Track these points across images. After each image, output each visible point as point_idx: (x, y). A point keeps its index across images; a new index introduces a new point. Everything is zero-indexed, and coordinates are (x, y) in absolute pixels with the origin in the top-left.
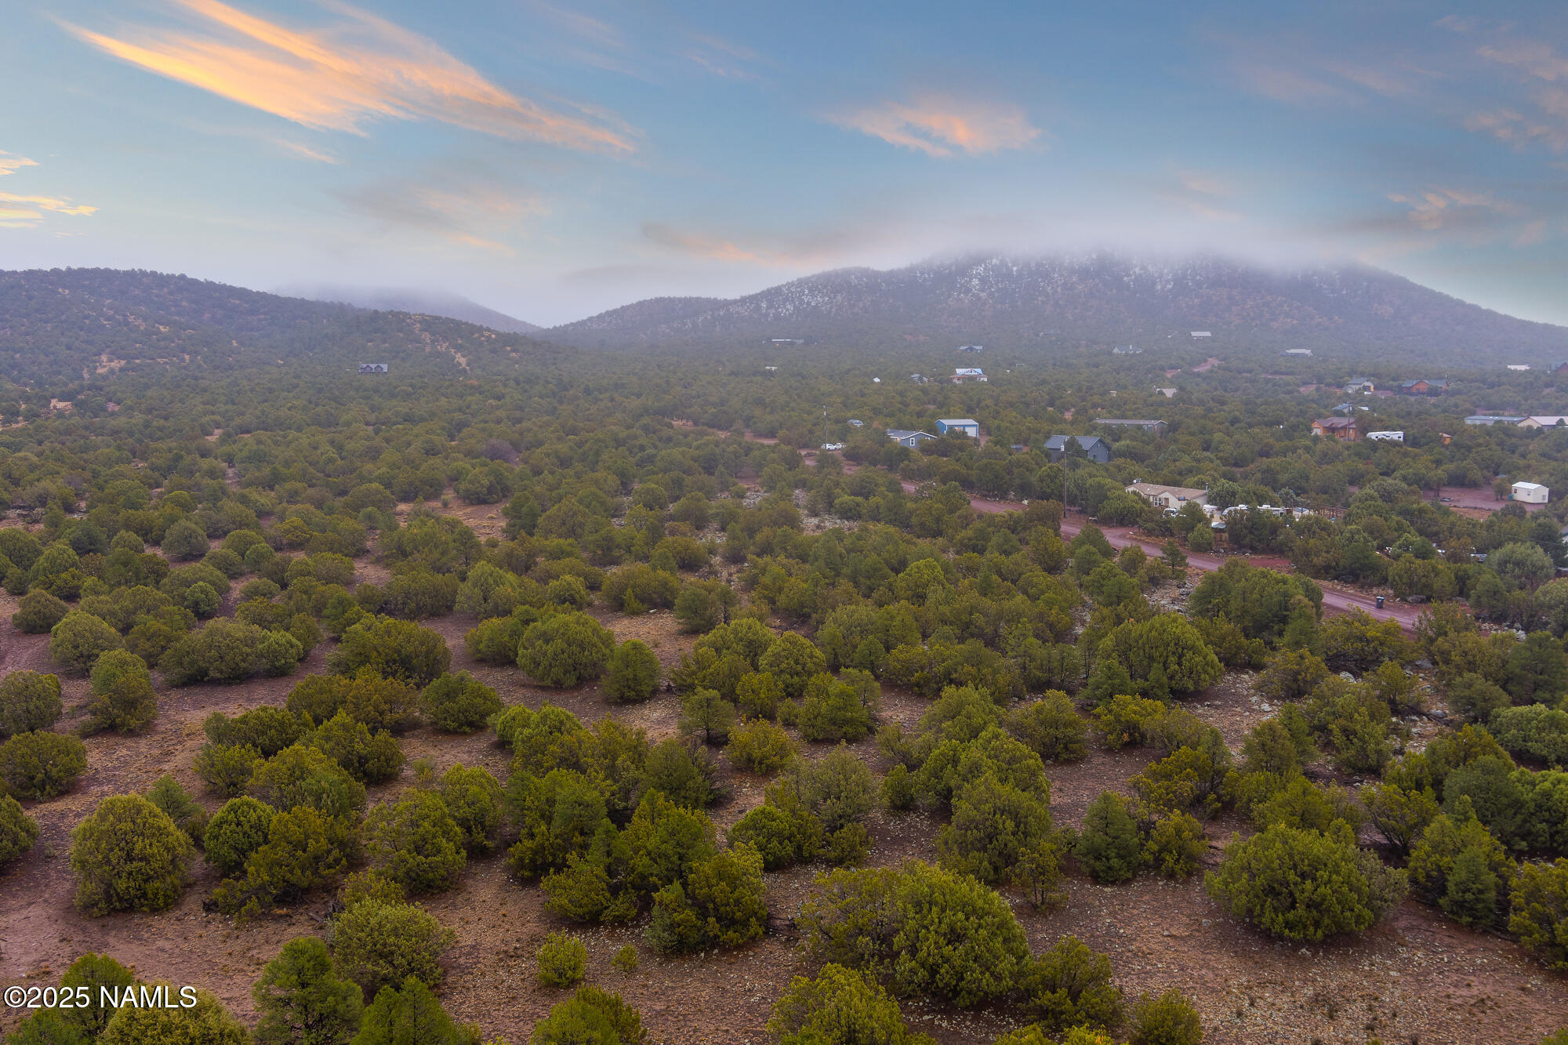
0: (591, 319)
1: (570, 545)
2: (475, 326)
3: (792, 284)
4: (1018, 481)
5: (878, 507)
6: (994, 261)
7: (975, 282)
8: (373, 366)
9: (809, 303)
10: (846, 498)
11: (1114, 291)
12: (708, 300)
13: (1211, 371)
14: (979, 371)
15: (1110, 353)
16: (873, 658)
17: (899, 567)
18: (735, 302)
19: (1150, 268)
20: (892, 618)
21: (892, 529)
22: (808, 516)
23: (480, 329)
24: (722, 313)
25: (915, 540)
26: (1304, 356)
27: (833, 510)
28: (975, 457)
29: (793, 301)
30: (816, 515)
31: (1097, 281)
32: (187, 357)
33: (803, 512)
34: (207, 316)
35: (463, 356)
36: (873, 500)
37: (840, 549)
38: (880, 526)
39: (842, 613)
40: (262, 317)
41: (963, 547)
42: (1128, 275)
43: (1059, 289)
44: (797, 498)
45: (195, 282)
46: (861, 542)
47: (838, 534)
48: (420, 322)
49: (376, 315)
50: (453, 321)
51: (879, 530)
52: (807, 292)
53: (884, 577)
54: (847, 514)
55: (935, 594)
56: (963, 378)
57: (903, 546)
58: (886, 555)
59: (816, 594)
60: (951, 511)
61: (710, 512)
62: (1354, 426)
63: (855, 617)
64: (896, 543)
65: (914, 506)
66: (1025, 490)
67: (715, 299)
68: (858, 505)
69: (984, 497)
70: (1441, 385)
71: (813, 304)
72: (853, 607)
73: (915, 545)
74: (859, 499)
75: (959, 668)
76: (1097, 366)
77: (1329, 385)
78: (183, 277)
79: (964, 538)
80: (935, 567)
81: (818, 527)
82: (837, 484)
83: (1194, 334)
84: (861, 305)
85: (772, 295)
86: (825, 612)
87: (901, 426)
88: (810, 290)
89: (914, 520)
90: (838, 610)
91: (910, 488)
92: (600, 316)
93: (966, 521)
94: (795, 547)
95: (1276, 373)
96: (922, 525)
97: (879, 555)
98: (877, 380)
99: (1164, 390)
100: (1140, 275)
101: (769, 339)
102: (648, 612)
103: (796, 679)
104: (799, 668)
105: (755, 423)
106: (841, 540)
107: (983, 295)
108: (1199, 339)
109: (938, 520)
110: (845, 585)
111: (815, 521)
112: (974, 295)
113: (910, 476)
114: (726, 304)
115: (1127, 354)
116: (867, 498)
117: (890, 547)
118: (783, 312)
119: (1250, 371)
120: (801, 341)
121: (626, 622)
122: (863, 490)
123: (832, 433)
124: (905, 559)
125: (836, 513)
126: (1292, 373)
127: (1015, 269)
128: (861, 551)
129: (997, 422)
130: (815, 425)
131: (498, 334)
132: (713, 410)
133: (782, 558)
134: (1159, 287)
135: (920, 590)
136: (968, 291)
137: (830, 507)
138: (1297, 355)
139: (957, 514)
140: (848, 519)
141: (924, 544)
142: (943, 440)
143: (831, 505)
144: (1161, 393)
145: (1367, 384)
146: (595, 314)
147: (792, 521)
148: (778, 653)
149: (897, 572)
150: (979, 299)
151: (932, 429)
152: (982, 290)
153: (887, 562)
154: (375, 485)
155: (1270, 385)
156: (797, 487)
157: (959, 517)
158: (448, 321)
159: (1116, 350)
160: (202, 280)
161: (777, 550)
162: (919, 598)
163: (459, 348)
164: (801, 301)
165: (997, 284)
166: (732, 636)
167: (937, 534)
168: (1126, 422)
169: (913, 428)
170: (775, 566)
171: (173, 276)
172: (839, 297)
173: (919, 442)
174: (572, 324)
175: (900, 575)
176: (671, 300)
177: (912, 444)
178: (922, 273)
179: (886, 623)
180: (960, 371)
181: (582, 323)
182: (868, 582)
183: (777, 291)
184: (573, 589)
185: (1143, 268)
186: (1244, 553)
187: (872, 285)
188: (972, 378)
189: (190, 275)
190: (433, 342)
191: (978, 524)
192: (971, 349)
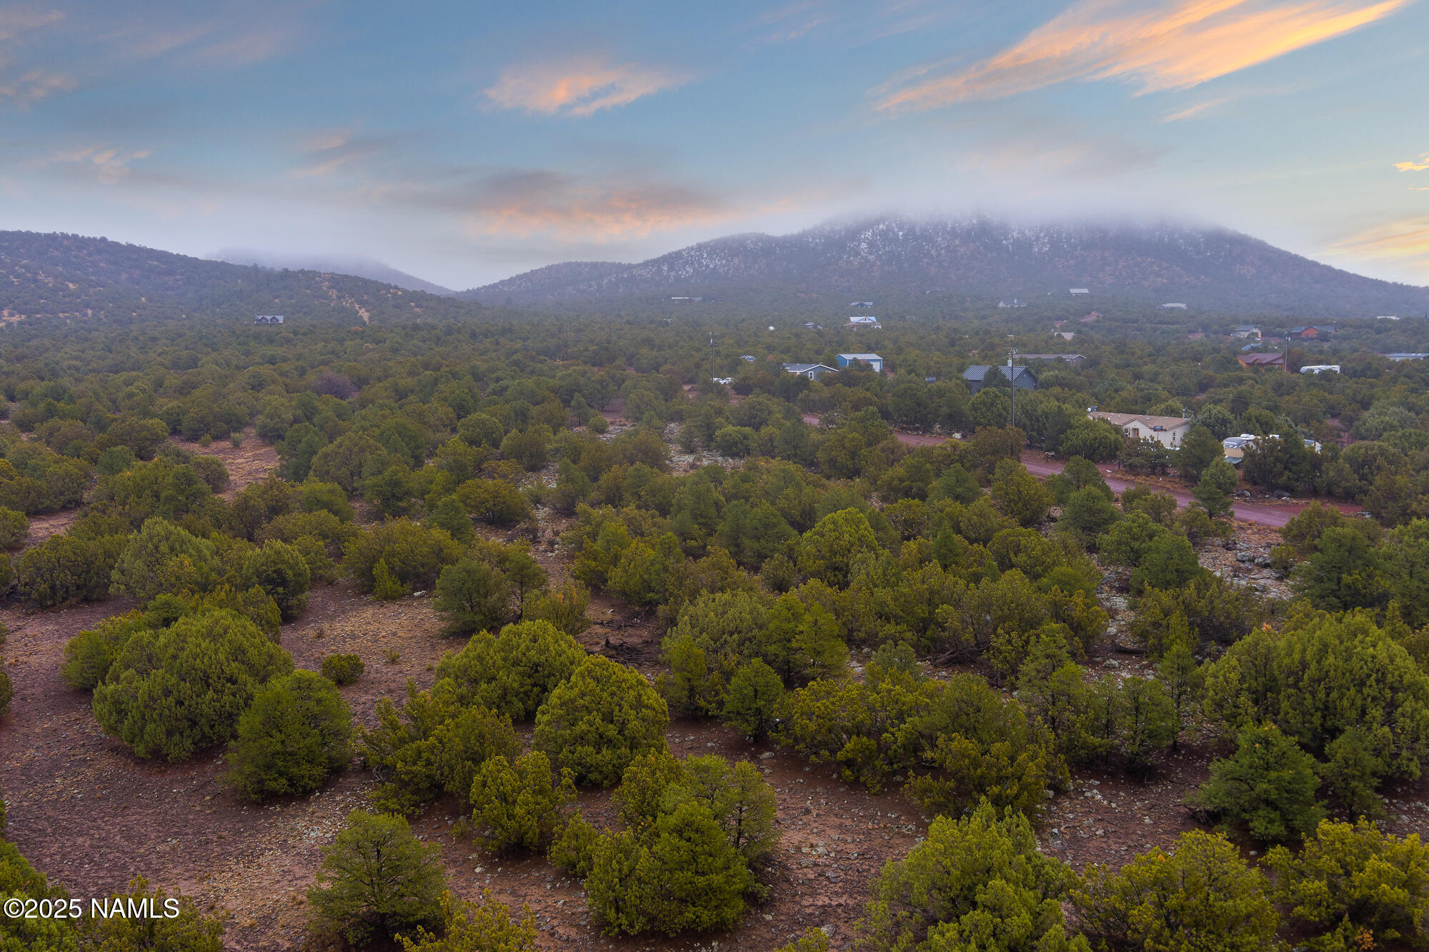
0: (502, 282)
1: (330, 491)
2: (382, 284)
3: (692, 248)
4: (945, 410)
5: (771, 440)
6: (881, 226)
7: (864, 245)
8: (269, 318)
9: (707, 266)
10: (730, 429)
11: (994, 254)
12: (613, 264)
13: (1098, 321)
14: (873, 319)
15: (996, 307)
16: (761, 703)
17: (803, 522)
18: (639, 265)
19: (1027, 232)
20: (797, 617)
21: (791, 466)
22: (681, 453)
23: (388, 287)
24: (625, 276)
25: (824, 481)
26: (1180, 309)
27: (713, 444)
28: (886, 388)
29: (692, 263)
30: (692, 452)
31: (978, 244)
32: (90, 312)
33: (674, 449)
34: (124, 276)
35: (367, 311)
36: (765, 430)
37: (717, 495)
38: (775, 463)
39: (706, 607)
40: (179, 277)
41: (893, 492)
42: (1006, 239)
43: (943, 252)
44: (671, 432)
45: (116, 245)
46: (747, 485)
47: (715, 475)
48: (329, 281)
49: (286, 274)
50: (362, 280)
51: (774, 467)
52: (705, 255)
53: (781, 537)
54: (732, 449)
55: (865, 567)
56: (858, 325)
57: (808, 490)
58: (782, 503)
59: (666, 569)
60: (870, 444)
61: (548, 447)
62: (1281, 361)
63: (729, 615)
64: (798, 485)
65: (820, 437)
66: (954, 421)
67: (620, 263)
68: (745, 437)
69: (904, 430)
70: (1331, 330)
71: (711, 266)
72: (727, 596)
73: (824, 487)
74: (748, 430)
75: (941, 739)
76: (984, 317)
77: (1215, 332)
78: (103, 240)
79: (893, 479)
80: (860, 521)
81: (693, 466)
82: (719, 412)
83: (1072, 291)
84: (757, 267)
85: (673, 259)
86: (678, 603)
87: (798, 360)
88: (709, 254)
89: (821, 456)
90: (700, 601)
91: (812, 421)
92: (511, 280)
93: (893, 456)
94: (653, 492)
95: (1160, 322)
96: (832, 462)
97: (773, 503)
98: (771, 328)
99: (1063, 334)
100: (1018, 239)
101: (669, 297)
102: (411, 595)
103: (607, 753)
104: (612, 731)
105: (639, 359)
106: (718, 482)
107: (871, 257)
108: (1077, 295)
109: (853, 455)
110: (719, 553)
111: (690, 458)
112: (862, 257)
113: (811, 408)
114: (630, 267)
115: (1012, 308)
116: (757, 429)
117: (789, 491)
118: (683, 274)
119: (1136, 321)
120: (700, 299)
121: (369, 613)
122: (754, 420)
123: (721, 368)
124: (812, 508)
125: (718, 447)
126: (1177, 323)
127: (901, 233)
128: (747, 499)
129: (901, 357)
130: (703, 360)
131: (404, 291)
132: (595, 347)
133: (631, 510)
134: (1036, 250)
135: (839, 558)
136: (857, 254)
137: (709, 442)
138: (1172, 308)
139: (880, 445)
140: (733, 456)
141: (837, 487)
142: (846, 372)
143: (710, 438)
144: (1059, 336)
145: (1255, 331)
146: (507, 277)
147: (656, 459)
148: (573, 701)
149: (801, 529)
150: (867, 261)
151: (832, 363)
152: (870, 253)
153: (785, 514)
154: (156, 421)
155: (1158, 333)
156: (672, 420)
157: (883, 450)
158: (356, 279)
159: (1001, 305)
160: (123, 242)
161: (627, 496)
162: (838, 574)
163: (363, 304)
164: (700, 264)
165: (884, 248)
166: (498, 657)
167: (853, 473)
168: (1043, 357)
169: (811, 362)
170: (613, 522)
171: (95, 239)
172: (736, 260)
173: (818, 376)
174: (485, 287)
175: (807, 534)
176: (578, 265)
177: (812, 375)
178: (814, 238)
179: (786, 626)
180: (854, 319)
181: (494, 286)
182: (756, 546)
183: (678, 255)
184: (284, 562)
185: (1021, 232)
186: (1279, 497)
187: (768, 249)
188: (866, 326)
189: (110, 239)
190: (339, 298)
191: (908, 459)
192: (862, 305)
